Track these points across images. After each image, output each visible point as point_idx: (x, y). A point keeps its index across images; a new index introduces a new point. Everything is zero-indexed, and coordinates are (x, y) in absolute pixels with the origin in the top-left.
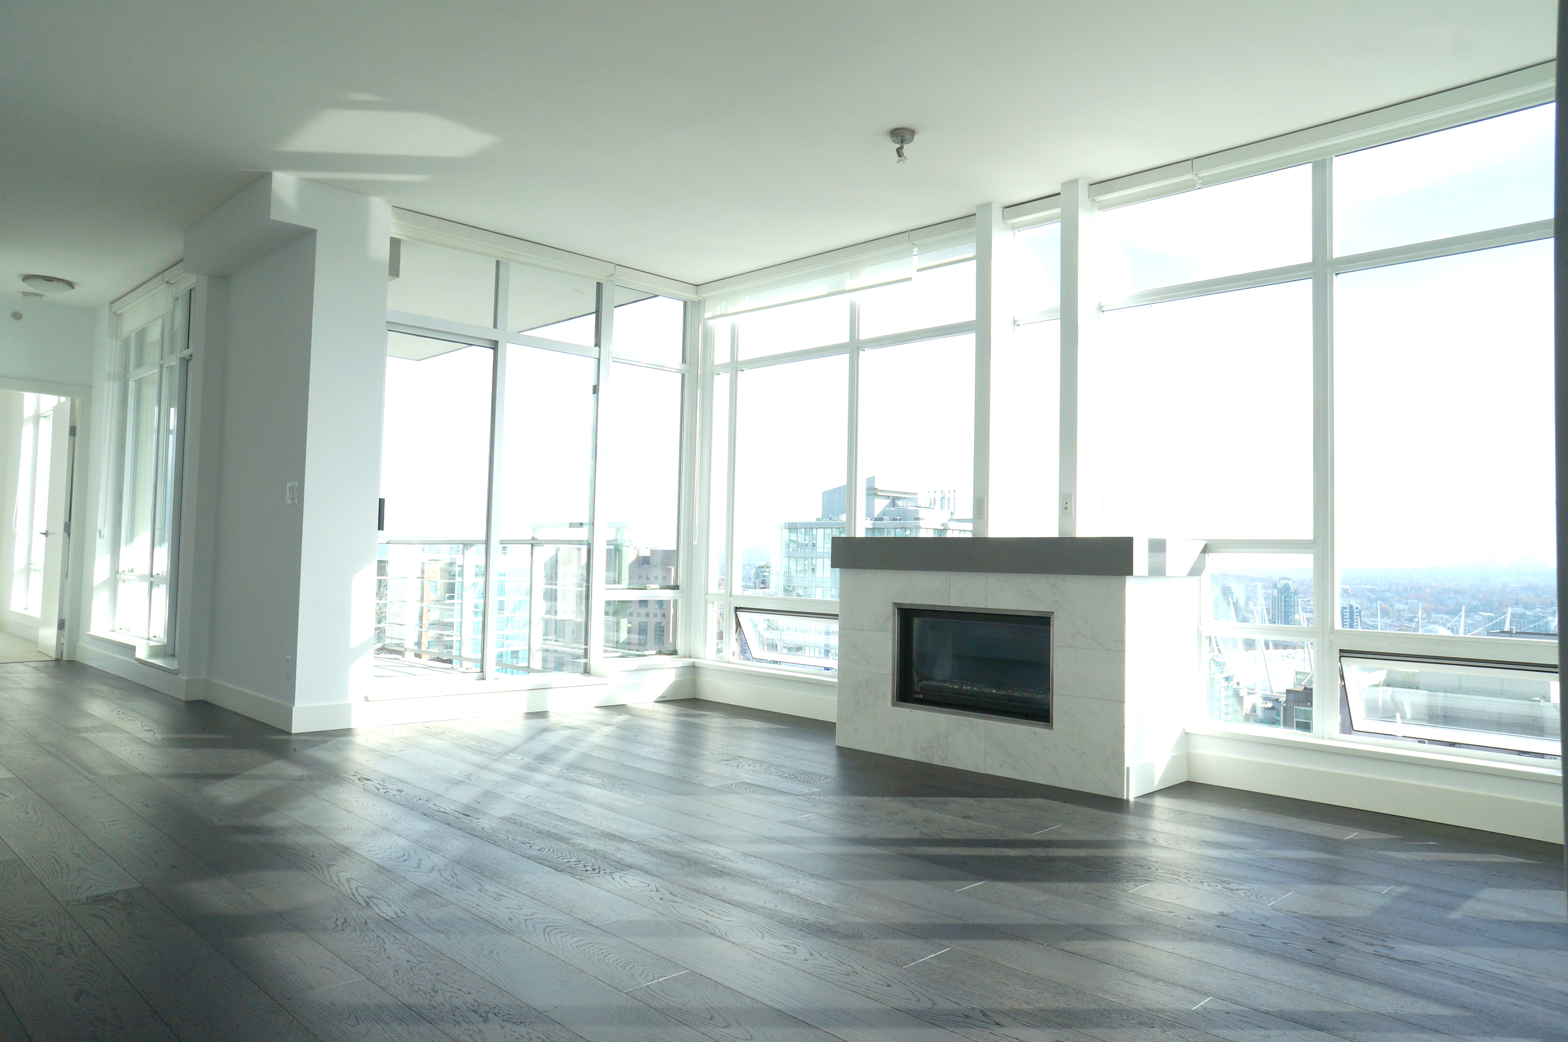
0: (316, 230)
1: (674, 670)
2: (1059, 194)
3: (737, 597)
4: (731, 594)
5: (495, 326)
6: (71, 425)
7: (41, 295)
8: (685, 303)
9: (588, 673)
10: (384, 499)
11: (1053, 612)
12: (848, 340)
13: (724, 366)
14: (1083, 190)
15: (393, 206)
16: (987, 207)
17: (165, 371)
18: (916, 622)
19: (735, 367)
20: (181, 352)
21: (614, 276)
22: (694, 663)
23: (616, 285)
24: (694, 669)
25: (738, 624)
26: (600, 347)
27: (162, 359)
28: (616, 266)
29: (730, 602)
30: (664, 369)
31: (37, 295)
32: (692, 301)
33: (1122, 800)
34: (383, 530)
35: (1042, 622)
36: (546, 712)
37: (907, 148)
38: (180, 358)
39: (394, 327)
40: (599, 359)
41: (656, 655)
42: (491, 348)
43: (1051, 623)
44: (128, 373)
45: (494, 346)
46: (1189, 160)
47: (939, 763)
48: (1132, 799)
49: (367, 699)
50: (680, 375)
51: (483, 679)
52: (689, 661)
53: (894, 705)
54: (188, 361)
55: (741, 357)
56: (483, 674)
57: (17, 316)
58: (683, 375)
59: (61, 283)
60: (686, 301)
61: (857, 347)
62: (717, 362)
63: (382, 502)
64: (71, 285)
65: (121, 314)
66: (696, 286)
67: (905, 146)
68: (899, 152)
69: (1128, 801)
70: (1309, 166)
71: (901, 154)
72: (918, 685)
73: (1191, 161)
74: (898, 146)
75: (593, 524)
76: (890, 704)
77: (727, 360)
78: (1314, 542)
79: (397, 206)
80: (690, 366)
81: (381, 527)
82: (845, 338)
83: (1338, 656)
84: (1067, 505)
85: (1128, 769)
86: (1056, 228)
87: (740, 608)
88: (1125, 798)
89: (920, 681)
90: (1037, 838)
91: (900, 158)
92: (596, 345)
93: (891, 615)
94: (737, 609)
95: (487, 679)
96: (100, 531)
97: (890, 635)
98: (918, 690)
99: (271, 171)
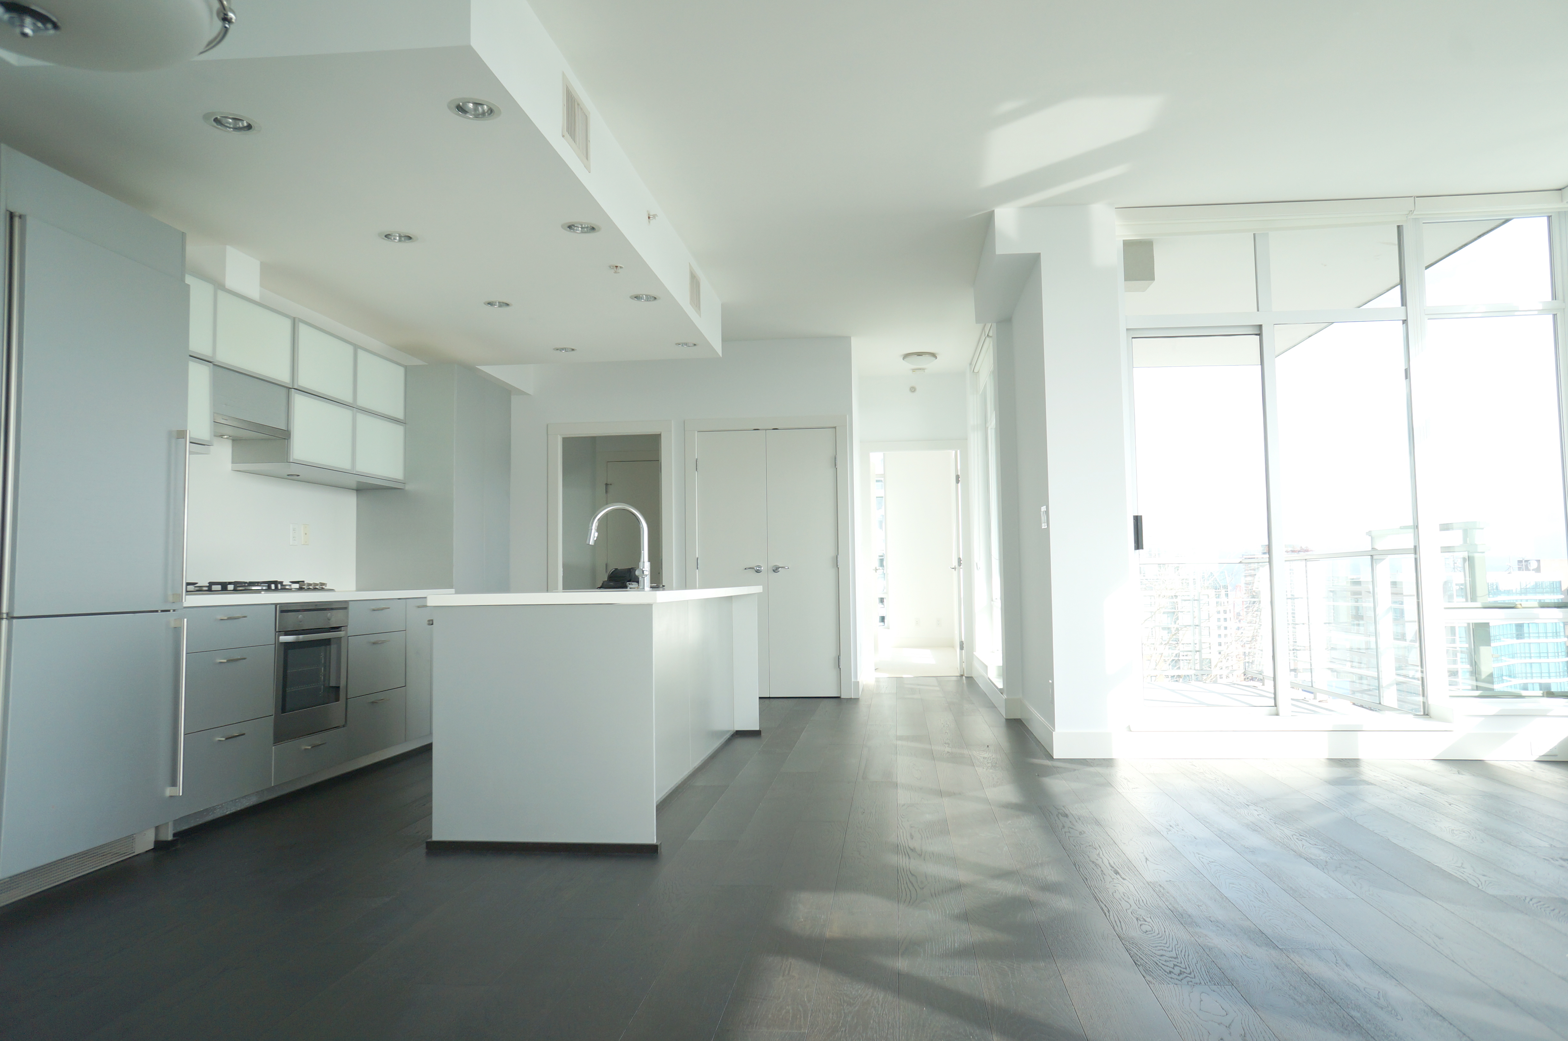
5: (1258, 310)
6: (956, 474)
7: (923, 369)
8: (1549, 217)
9: (1427, 715)
10: (1141, 516)
15: (1116, 208)
21: (1415, 213)
23: (1424, 223)
26: (1406, 306)
28: (1416, 198)
30: (1516, 313)
31: (920, 369)
32: (1558, 213)
34: (1143, 549)
36: (1357, 760)
39: (1135, 334)
40: (1406, 321)
41: (1543, 696)
42: (1256, 335)
45: (1259, 331)
50: (1551, 317)
51: (1277, 714)
56: (1277, 709)
57: (913, 389)
58: (1555, 316)
59: (927, 355)
60: (1550, 215)
63: (1138, 520)
64: (934, 355)
66: (1560, 190)
75: (1417, 527)
79: (1121, 207)
80: (1564, 302)
81: (1138, 545)
92: (1402, 305)
96: (977, 564)
99: (993, 209)
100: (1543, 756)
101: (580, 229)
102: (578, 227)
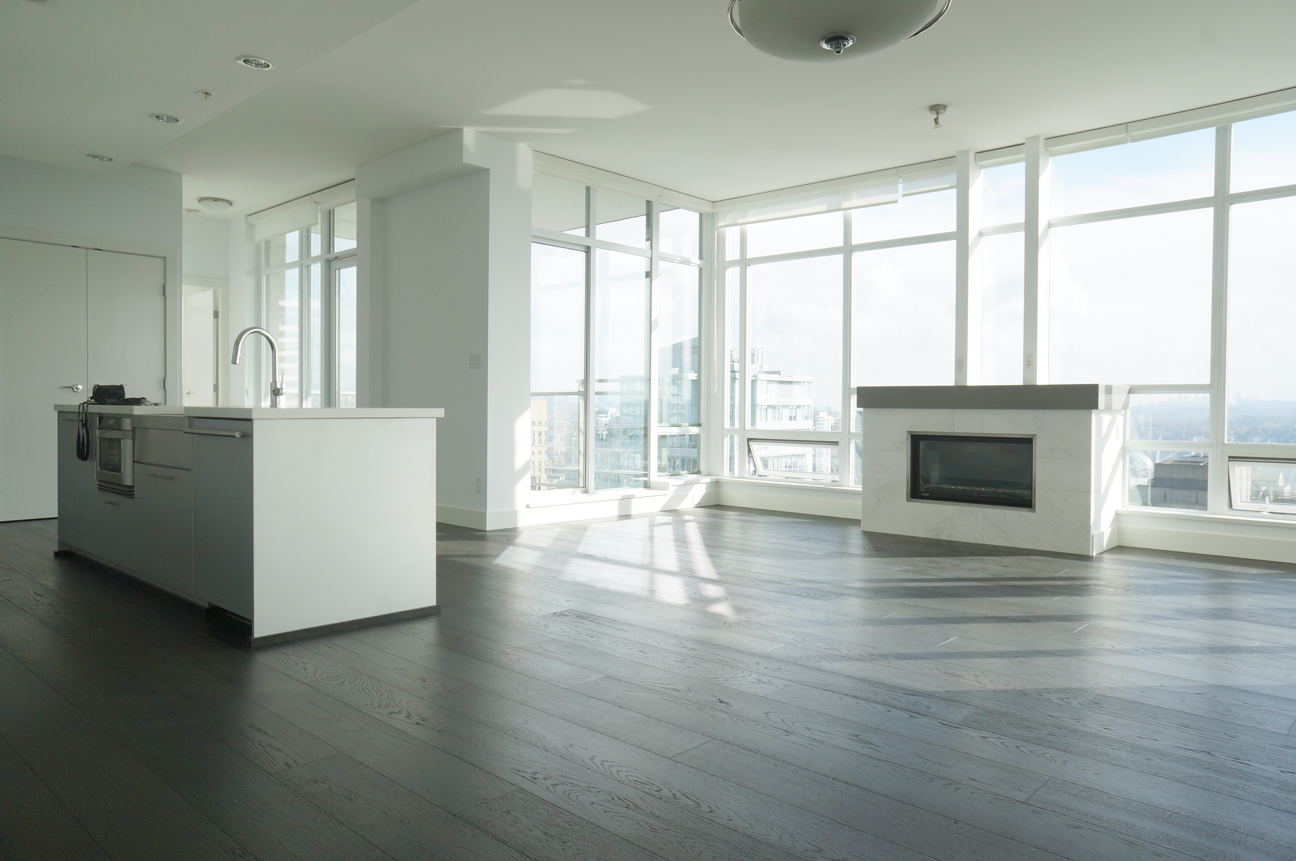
0: (489, 170)
1: (705, 484)
2: (1024, 144)
3: (749, 430)
4: (744, 429)
5: (587, 236)
6: (215, 310)
8: (701, 215)
9: (649, 487)
11: (1036, 435)
12: (842, 245)
13: (733, 263)
14: (1042, 142)
15: (533, 150)
16: (966, 152)
17: (304, 268)
18: (922, 444)
19: (744, 263)
20: (325, 254)
21: (663, 197)
22: (717, 479)
23: (660, 203)
24: (717, 485)
25: (750, 451)
26: (652, 250)
27: (302, 259)
28: (664, 189)
29: (744, 435)
30: (691, 264)
32: (707, 213)
33: (1089, 556)
35: (1027, 442)
37: (941, 117)
38: (325, 259)
40: (651, 259)
42: (586, 252)
43: (1033, 442)
44: (260, 270)
45: (588, 250)
46: (1125, 124)
47: (946, 539)
48: (1094, 554)
49: (528, 506)
50: (698, 269)
51: (586, 492)
52: (714, 478)
53: (908, 501)
54: (330, 261)
55: (750, 255)
58: (700, 269)
59: (221, 202)
60: (702, 213)
61: (850, 250)
62: (729, 258)
64: (230, 203)
65: (254, 224)
66: (713, 202)
67: (940, 116)
68: (936, 120)
69: (1092, 557)
70: (1213, 129)
71: (938, 123)
72: (923, 487)
73: (1126, 124)
74: (936, 117)
75: (650, 380)
76: (905, 500)
77: (737, 257)
78: (1211, 385)
79: (536, 150)
80: (706, 262)
82: (840, 243)
83: (1228, 460)
84: (1030, 362)
85: (1093, 536)
86: (1021, 166)
87: (751, 439)
88: (1091, 555)
89: (924, 484)
90: (1060, 576)
91: (937, 125)
92: (650, 248)
93: (906, 439)
94: (749, 440)
95: (589, 492)
96: (247, 390)
97: (905, 453)
98: (923, 490)
99: (462, 127)
100: (697, 504)
101: (254, 65)
102: (253, 63)
